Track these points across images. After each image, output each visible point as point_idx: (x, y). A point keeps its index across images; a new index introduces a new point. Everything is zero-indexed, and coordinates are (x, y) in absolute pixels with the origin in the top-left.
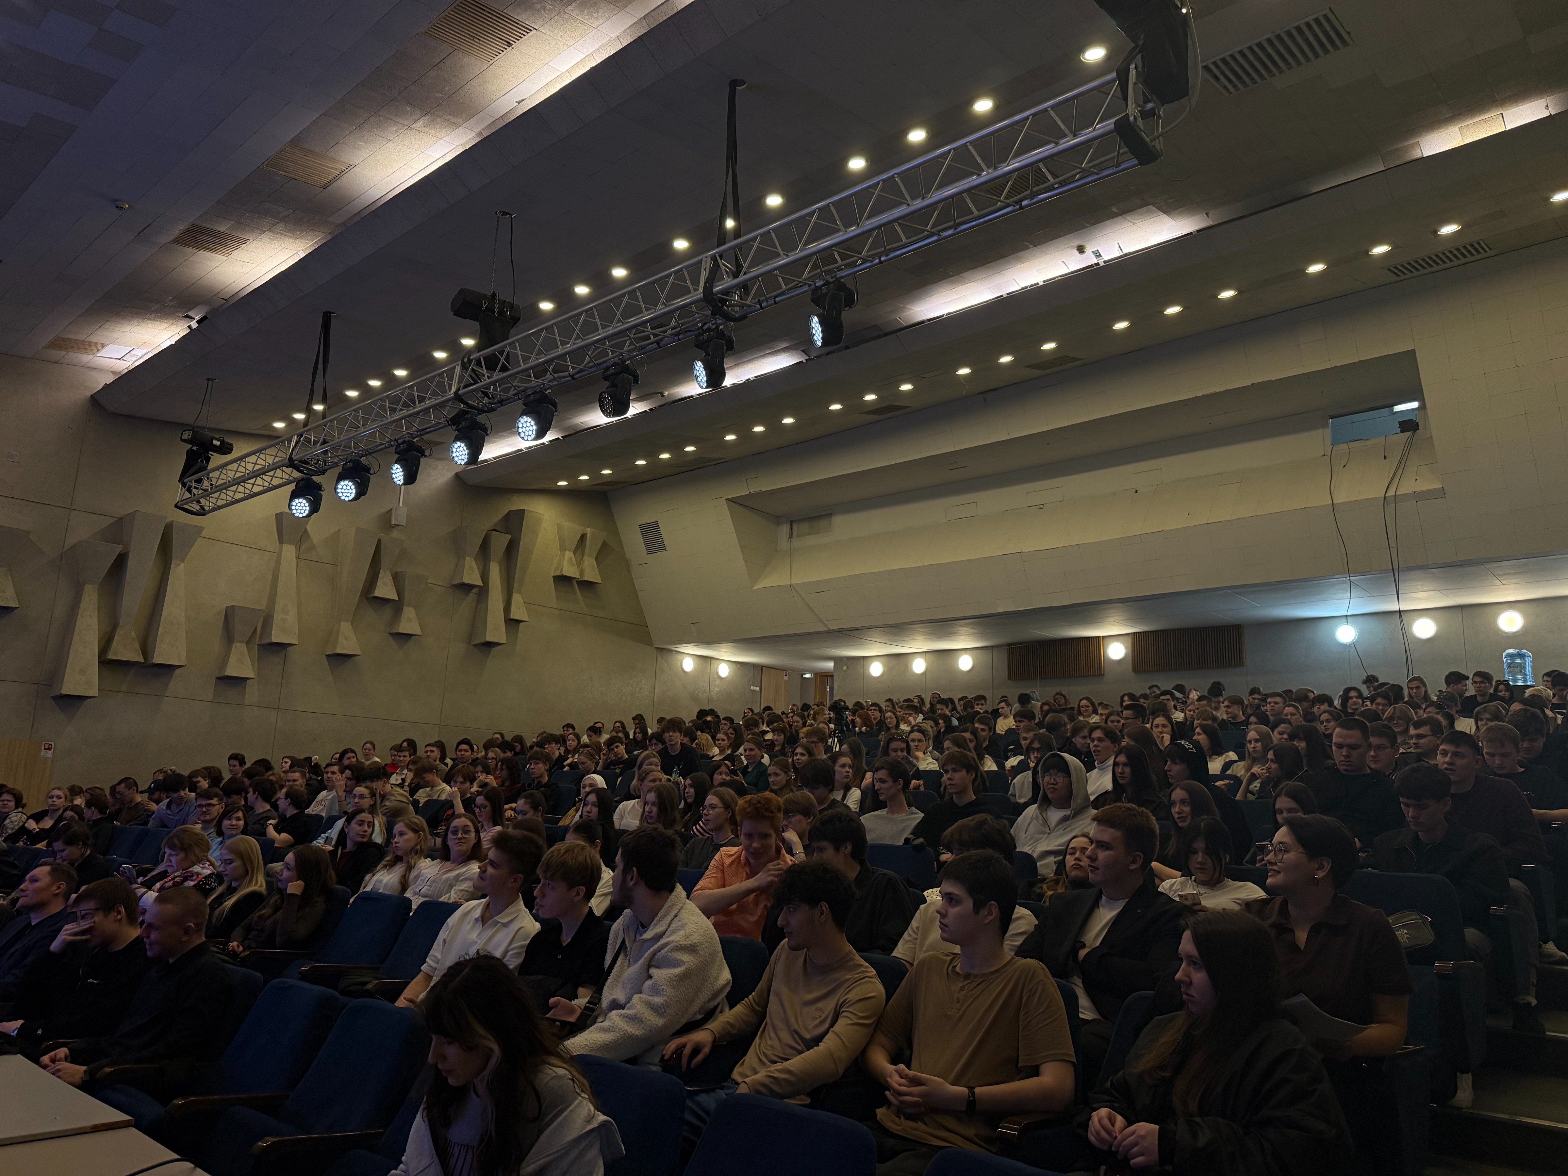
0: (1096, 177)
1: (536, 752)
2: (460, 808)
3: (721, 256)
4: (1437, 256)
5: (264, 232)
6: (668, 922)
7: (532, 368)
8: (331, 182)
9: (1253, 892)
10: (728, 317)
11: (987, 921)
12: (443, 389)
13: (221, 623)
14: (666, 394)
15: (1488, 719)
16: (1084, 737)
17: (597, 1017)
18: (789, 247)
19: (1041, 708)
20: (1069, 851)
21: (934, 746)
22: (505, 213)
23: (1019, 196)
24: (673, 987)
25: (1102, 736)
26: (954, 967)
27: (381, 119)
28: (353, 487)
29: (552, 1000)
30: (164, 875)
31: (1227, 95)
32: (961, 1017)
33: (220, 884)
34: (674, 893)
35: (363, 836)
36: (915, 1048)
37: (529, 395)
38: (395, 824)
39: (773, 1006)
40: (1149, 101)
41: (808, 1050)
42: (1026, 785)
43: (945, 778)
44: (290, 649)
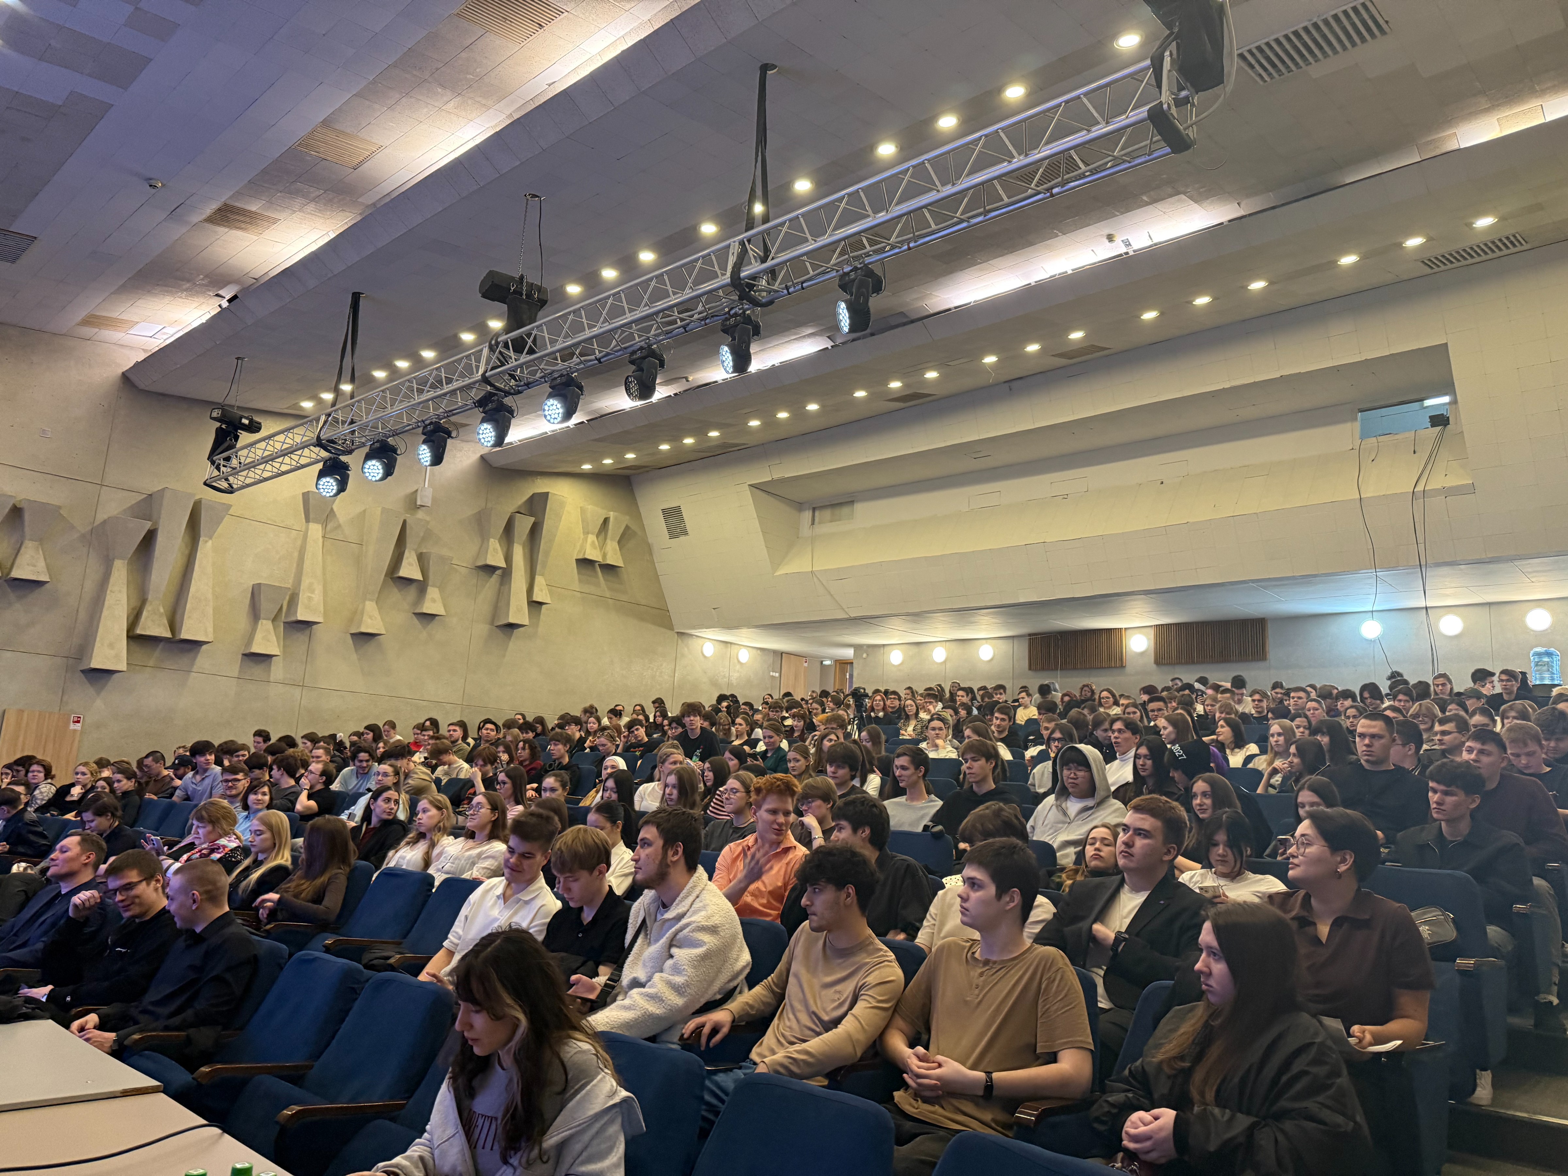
0: (1128, 165)
1: (557, 733)
2: (480, 787)
3: (749, 241)
4: (1472, 248)
5: (295, 212)
6: (689, 903)
7: (559, 351)
8: (361, 163)
9: (1273, 885)
10: (755, 303)
11: (1008, 908)
12: (469, 370)
13: (247, 601)
14: (690, 379)
15: (1515, 718)
16: (1106, 730)
17: (617, 995)
18: (818, 233)
19: (1062, 699)
20: (1089, 841)
21: (953, 734)
22: (535, 196)
23: (1049, 184)
24: (695, 967)
25: (1123, 727)
26: (973, 953)
27: (413, 100)
28: (380, 467)
29: (574, 978)
30: (191, 846)
31: (1261, 83)
32: (981, 1002)
33: (246, 857)
34: (696, 875)
35: (389, 814)
36: (933, 1033)
37: (555, 379)
38: (417, 801)
39: (792, 987)
40: (1183, 89)
41: (827, 1031)
42: (1046, 775)
43: (964, 767)
44: (314, 627)
